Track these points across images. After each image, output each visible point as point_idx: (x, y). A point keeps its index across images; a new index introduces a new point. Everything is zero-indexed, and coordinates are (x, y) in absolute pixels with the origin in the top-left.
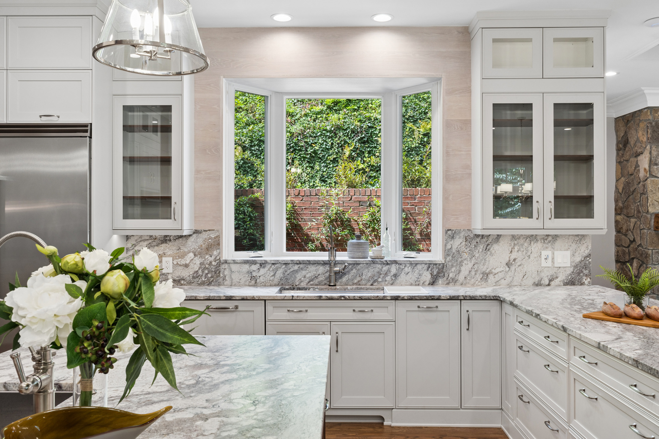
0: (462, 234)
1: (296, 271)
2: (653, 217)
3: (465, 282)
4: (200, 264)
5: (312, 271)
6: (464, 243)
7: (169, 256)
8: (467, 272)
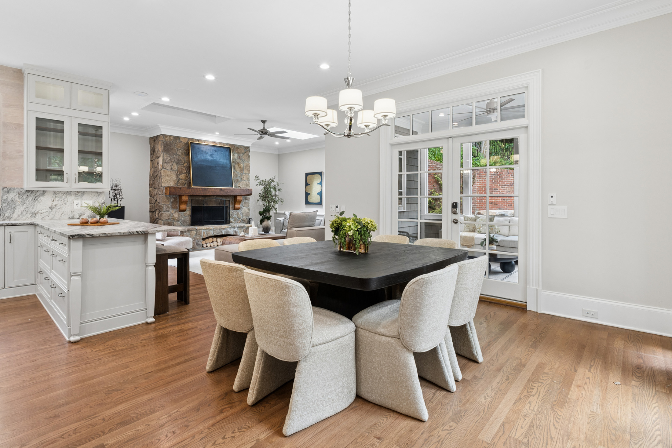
0: (16, 191)
2: (164, 188)
3: (18, 219)
6: (18, 196)
8: (20, 213)
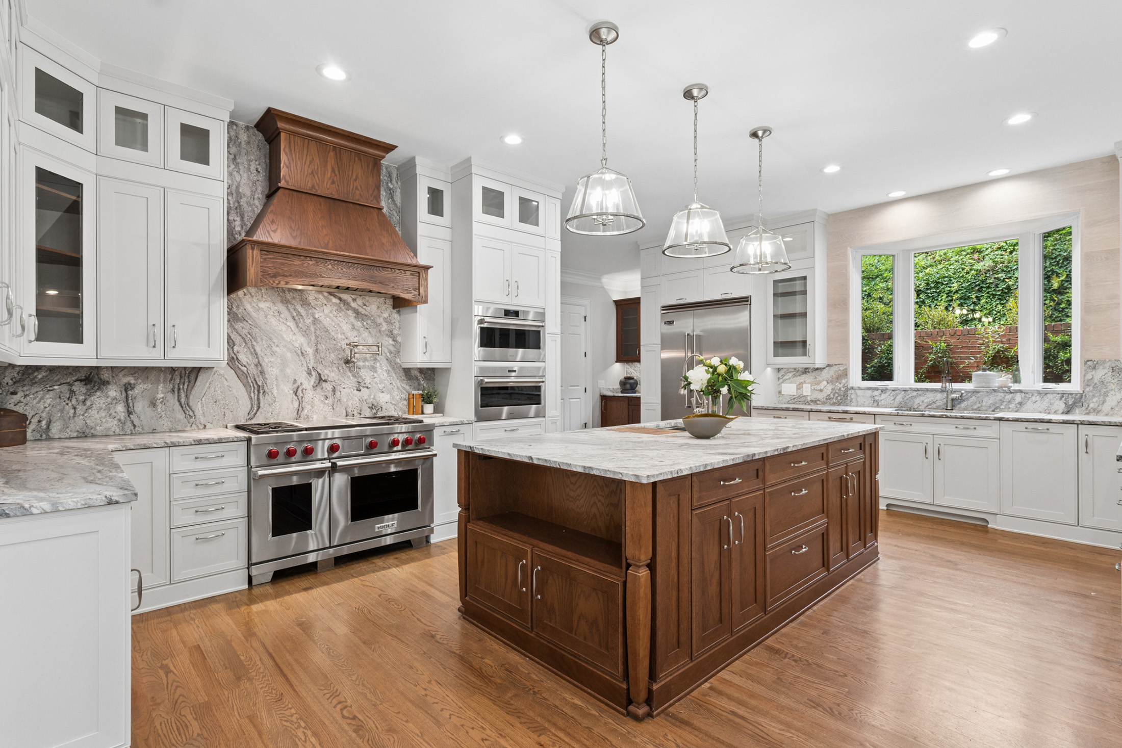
0: (1107, 365)
1: (915, 397)
3: (1111, 413)
4: (832, 389)
5: (929, 398)
6: (1110, 373)
7: (808, 383)
8: (1115, 403)
